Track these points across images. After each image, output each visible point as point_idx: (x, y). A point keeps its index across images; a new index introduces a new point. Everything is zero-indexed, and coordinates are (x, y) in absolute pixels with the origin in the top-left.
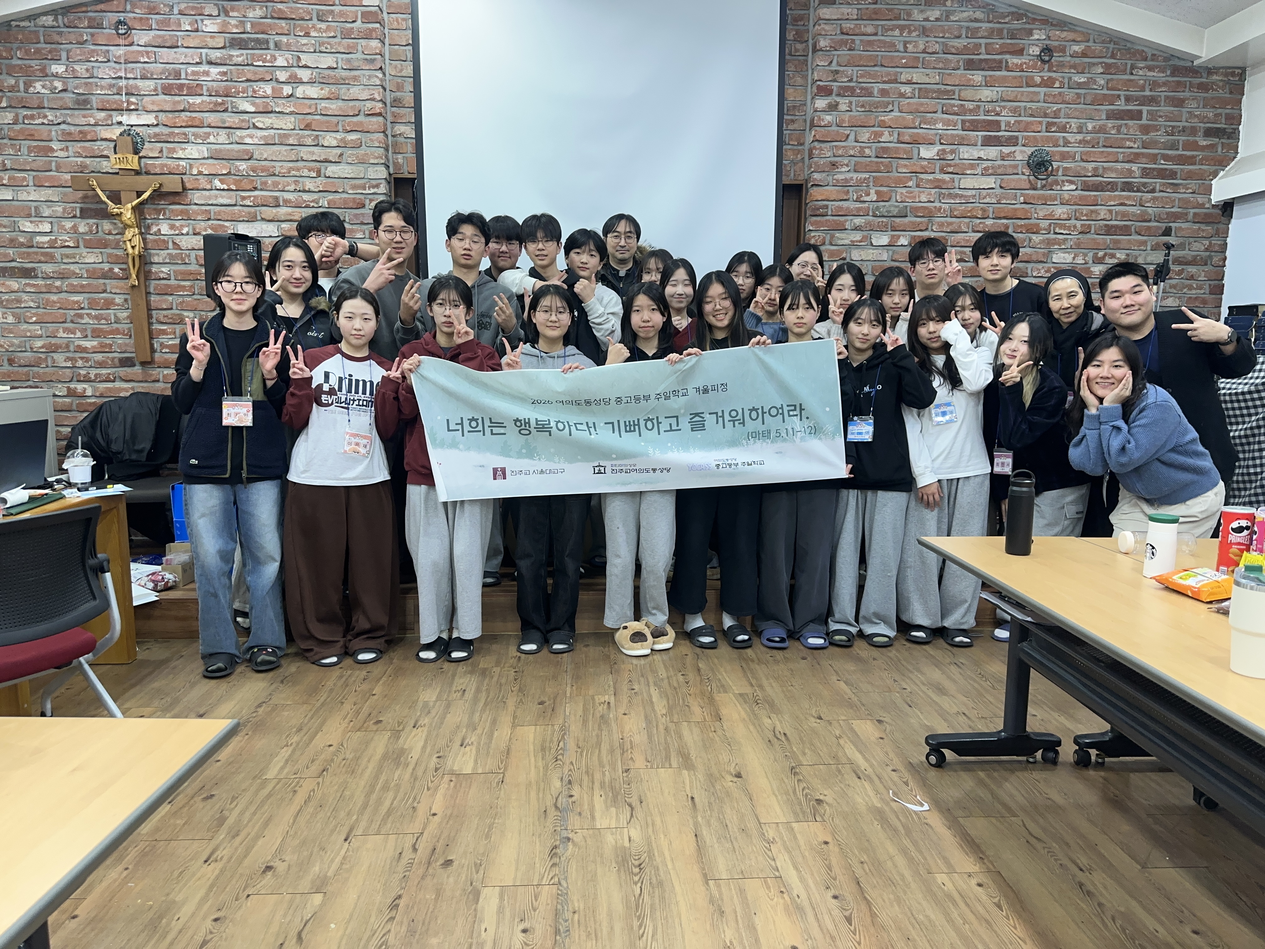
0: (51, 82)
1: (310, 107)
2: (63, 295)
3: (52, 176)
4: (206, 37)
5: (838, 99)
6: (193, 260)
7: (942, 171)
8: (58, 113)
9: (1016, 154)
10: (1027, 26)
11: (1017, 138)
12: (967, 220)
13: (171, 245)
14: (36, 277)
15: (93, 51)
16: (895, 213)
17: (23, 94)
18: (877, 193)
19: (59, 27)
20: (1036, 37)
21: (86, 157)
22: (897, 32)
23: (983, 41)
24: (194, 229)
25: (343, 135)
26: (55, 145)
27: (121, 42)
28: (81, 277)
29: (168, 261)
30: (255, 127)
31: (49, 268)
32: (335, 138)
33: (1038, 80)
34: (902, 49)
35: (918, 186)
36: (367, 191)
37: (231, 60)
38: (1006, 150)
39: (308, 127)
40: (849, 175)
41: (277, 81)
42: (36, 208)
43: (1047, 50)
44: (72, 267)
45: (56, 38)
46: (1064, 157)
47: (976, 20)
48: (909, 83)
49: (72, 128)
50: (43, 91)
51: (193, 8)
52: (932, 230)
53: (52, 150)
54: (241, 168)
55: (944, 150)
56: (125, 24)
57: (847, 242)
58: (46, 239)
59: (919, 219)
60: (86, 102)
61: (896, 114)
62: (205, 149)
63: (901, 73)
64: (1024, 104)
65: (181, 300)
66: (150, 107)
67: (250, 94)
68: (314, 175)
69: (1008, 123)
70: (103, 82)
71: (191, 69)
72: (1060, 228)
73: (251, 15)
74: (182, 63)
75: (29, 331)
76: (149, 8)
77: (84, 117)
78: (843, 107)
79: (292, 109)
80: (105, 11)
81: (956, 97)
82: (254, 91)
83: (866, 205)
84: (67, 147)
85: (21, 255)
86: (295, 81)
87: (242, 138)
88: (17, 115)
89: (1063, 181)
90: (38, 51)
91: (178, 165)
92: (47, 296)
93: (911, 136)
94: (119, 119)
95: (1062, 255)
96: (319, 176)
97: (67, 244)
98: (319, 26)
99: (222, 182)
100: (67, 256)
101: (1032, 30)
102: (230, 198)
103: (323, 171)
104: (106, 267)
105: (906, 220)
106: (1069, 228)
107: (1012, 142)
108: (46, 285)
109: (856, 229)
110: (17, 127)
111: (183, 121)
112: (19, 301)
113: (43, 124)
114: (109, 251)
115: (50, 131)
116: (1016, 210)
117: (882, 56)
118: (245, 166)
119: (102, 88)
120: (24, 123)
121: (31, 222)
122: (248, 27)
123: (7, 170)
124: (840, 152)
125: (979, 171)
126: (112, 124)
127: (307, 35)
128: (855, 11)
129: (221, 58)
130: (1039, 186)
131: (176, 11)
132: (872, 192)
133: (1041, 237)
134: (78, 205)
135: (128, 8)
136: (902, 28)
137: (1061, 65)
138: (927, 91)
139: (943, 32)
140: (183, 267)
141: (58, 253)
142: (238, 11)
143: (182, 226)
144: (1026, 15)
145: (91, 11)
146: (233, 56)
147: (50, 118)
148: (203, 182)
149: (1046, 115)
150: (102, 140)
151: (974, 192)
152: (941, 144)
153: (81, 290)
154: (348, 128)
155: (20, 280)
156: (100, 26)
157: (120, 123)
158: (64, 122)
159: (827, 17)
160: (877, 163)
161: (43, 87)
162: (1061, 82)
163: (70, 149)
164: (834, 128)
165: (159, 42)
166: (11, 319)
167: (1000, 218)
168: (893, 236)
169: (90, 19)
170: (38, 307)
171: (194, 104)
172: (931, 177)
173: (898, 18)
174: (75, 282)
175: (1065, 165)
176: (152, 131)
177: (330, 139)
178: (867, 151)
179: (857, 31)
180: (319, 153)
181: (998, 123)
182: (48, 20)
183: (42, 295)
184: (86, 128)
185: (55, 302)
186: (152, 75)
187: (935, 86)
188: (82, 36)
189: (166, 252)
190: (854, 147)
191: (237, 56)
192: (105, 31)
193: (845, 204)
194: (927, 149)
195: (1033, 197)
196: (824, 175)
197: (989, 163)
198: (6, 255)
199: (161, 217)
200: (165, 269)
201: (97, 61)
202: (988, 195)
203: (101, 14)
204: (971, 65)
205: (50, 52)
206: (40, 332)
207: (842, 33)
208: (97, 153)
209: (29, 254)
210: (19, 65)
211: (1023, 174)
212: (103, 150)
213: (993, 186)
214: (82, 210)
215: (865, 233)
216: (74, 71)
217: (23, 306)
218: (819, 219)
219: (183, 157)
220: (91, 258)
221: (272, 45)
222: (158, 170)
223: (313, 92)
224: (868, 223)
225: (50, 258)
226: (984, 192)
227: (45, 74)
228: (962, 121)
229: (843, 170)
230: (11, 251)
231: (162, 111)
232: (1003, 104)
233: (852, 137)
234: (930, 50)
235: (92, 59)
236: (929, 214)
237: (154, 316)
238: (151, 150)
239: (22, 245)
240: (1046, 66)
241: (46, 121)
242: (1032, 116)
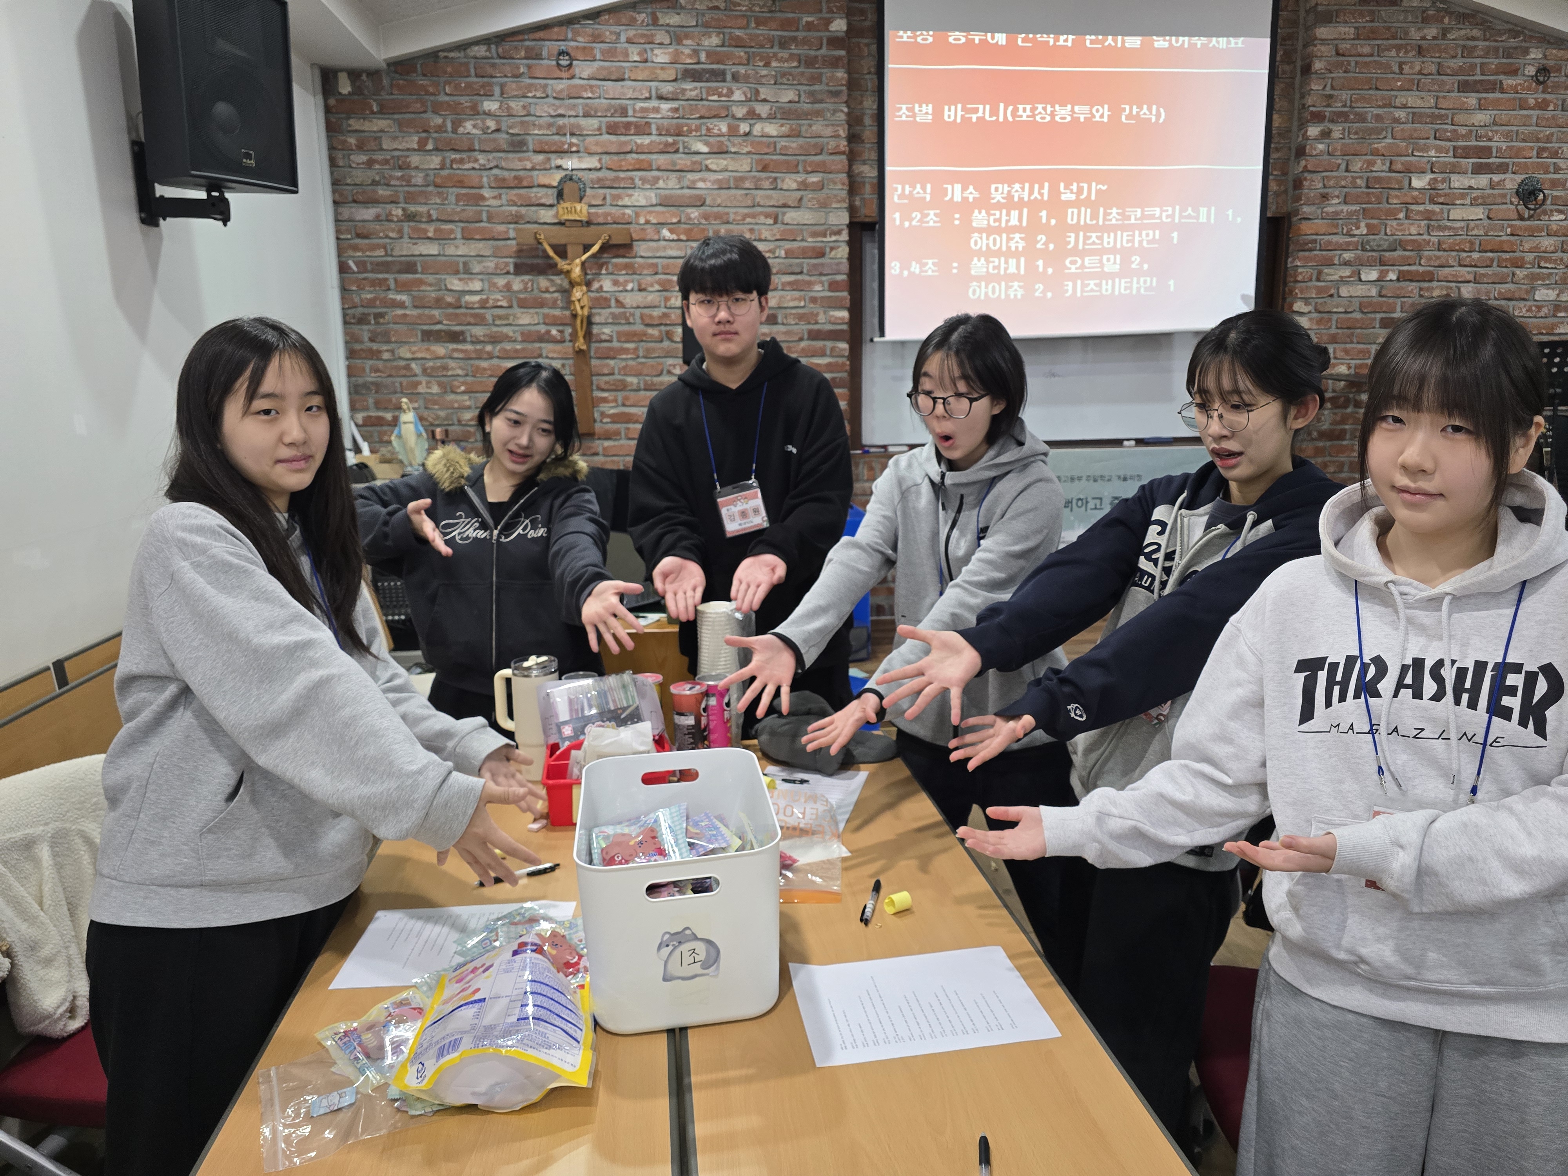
0: (483, 121)
1: (768, 146)
2: (495, 361)
3: (484, 228)
4: (655, 68)
5: (1331, 126)
6: (638, 320)
7: (1432, 201)
8: (491, 156)
9: (1506, 182)
10: (1524, 44)
11: (1507, 165)
12: (1454, 254)
13: (613, 303)
14: (464, 341)
15: (531, 85)
16: (1385, 247)
17: (451, 135)
18: (1367, 225)
19: (492, 58)
20: (1532, 56)
21: (521, 205)
22: (1393, 53)
23: (1478, 61)
24: (639, 285)
25: (804, 176)
26: (486, 193)
27: (564, 75)
28: (515, 341)
29: (610, 321)
30: (708, 169)
31: (479, 331)
32: (795, 181)
33: (1532, 102)
34: (1397, 71)
35: (1407, 218)
36: (828, 239)
37: (684, 95)
38: (1496, 178)
39: (764, 169)
40: (1339, 208)
41: (733, 117)
42: (465, 264)
43: (1544, 71)
44: (505, 330)
45: (490, 71)
46: (1554, 184)
47: (1473, 39)
48: (1405, 107)
49: (506, 174)
50: (474, 131)
51: (643, 36)
52: (1420, 264)
53: (483, 198)
54: (692, 216)
55: (1435, 179)
56: (568, 54)
57: (1336, 277)
58: (476, 298)
59: (1407, 253)
60: (523, 143)
61: (1389, 140)
62: (653, 195)
63: (1396, 97)
64: (1515, 128)
65: (624, 364)
66: (594, 149)
67: (704, 132)
68: (771, 221)
69: (1499, 149)
70: (542, 121)
71: (639, 105)
72: (1546, 262)
73: (706, 43)
74: (630, 99)
75: (457, 401)
76: (592, 35)
77: (520, 160)
78: (1336, 134)
79: (749, 149)
80: (544, 40)
81: (1449, 121)
82: (708, 129)
83: (1356, 239)
84: (500, 195)
85: (448, 317)
86: (752, 116)
87: (694, 182)
88: (444, 160)
89: (1551, 211)
90: (469, 85)
91: (624, 214)
92: (477, 362)
93: (1402, 164)
94: (559, 162)
95: (1546, 291)
96: (776, 222)
97: (499, 304)
98: (780, 55)
99: (671, 231)
100: (500, 317)
101: (1528, 48)
102: (680, 249)
103: (780, 217)
104: (543, 329)
105: (1396, 254)
106: (1555, 261)
107: (1502, 169)
108: (476, 351)
109: (1346, 263)
110: (445, 173)
111: (630, 164)
112: (445, 368)
113: (474, 169)
114: (546, 311)
115: (481, 177)
116: (1503, 242)
117: (1377, 79)
118: (696, 214)
119: (540, 127)
120: (452, 168)
121: (460, 280)
122: (703, 57)
123: (432, 221)
124: (1331, 183)
125: (1468, 201)
126: (551, 168)
127: (768, 64)
128: (1352, 30)
129: (672, 93)
130: (1526, 216)
131: (623, 38)
132: (1363, 225)
133: (1525, 272)
134: (511, 260)
135: (570, 35)
136: (1399, 48)
137: (1557, 86)
138: (1421, 115)
139: (1440, 51)
140: (626, 328)
141: (489, 315)
142: (692, 38)
143: (627, 282)
144: (1523, 33)
145: (528, 40)
146: (685, 90)
147: (482, 162)
148: (650, 232)
149: (1538, 140)
150: (539, 186)
151: (1462, 224)
152: (1433, 172)
153: (515, 355)
154: (809, 169)
155: (446, 345)
156: (539, 57)
157: (559, 167)
158: (497, 167)
159: (1323, 37)
160: (1368, 194)
161: (474, 126)
162: (1555, 104)
163: (503, 196)
164: (1326, 157)
165: (604, 74)
166: (435, 389)
167: (1486, 252)
168: (1382, 271)
169: (528, 49)
170: (467, 375)
171: (642, 145)
172: (1421, 208)
173: (1394, 37)
174: (508, 346)
175: (1555, 193)
176: (594, 175)
177: (790, 182)
178: (1359, 181)
179: (1354, 52)
180: (776, 197)
181: (1490, 148)
182: (480, 51)
183: (471, 362)
184: (521, 173)
185: (485, 369)
186: (596, 112)
187: (1429, 110)
188: (519, 68)
189: (609, 310)
190: (1346, 177)
191: (691, 90)
192: (542, 62)
193: (1335, 239)
194: (1419, 179)
195: (1520, 228)
196: (1314, 208)
197: (1479, 193)
198: (432, 317)
199: (604, 271)
200: (607, 330)
201: (534, 97)
202: (1477, 226)
203: (539, 43)
204: (1465, 87)
205: (483, 86)
206: (468, 403)
207: (1338, 54)
208: (534, 201)
209: (457, 315)
210: (447, 102)
211: (1512, 203)
212: (541, 198)
213: (1482, 216)
214: (517, 266)
215: (1354, 268)
216: (509, 108)
217: (450, 373)
218: (1307, 254)
219: (629, 204)
220: (526, 319)
221: (729, 77)
222: (601, 220)
223: (772, 129)
224: (1358, 258)
225: (480, 321)
226: (1472, 224)
227: (476, 111)
228: (1454, 147)
229: (1334, 202)
230: (436, 313)
231: (606, 153)
232: (1495, 128)
233: (1343, 167)
234: (1425, 72)
235: (530, 95)
236: (1418, 247)
237: (595, 382)
238: (594, 197)
239: (450, 305)
240: (1541, 87)
241: (477, 166)
242: (1524, 141)
